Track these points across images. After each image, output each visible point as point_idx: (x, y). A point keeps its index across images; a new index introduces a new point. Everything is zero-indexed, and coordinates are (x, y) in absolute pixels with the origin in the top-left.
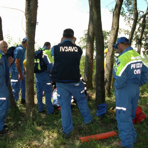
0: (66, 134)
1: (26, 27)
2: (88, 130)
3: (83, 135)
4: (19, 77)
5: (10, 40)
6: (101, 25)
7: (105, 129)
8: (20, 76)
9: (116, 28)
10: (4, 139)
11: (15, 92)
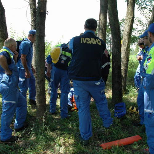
0: (84, 140)
1: (32, 19)
2: (109, 135)
3: (104, 141)
4: (26, 75)
5: (14, 34)
6: (118, 14)
7: (127, 133)
8: (27, 73)
9: (131, 18)
10: (14, 148)
11: (22, 92)
